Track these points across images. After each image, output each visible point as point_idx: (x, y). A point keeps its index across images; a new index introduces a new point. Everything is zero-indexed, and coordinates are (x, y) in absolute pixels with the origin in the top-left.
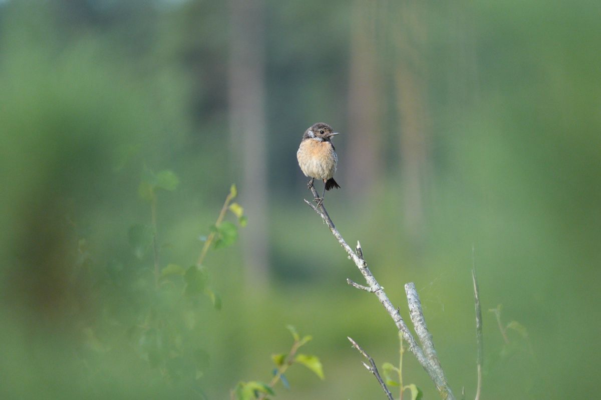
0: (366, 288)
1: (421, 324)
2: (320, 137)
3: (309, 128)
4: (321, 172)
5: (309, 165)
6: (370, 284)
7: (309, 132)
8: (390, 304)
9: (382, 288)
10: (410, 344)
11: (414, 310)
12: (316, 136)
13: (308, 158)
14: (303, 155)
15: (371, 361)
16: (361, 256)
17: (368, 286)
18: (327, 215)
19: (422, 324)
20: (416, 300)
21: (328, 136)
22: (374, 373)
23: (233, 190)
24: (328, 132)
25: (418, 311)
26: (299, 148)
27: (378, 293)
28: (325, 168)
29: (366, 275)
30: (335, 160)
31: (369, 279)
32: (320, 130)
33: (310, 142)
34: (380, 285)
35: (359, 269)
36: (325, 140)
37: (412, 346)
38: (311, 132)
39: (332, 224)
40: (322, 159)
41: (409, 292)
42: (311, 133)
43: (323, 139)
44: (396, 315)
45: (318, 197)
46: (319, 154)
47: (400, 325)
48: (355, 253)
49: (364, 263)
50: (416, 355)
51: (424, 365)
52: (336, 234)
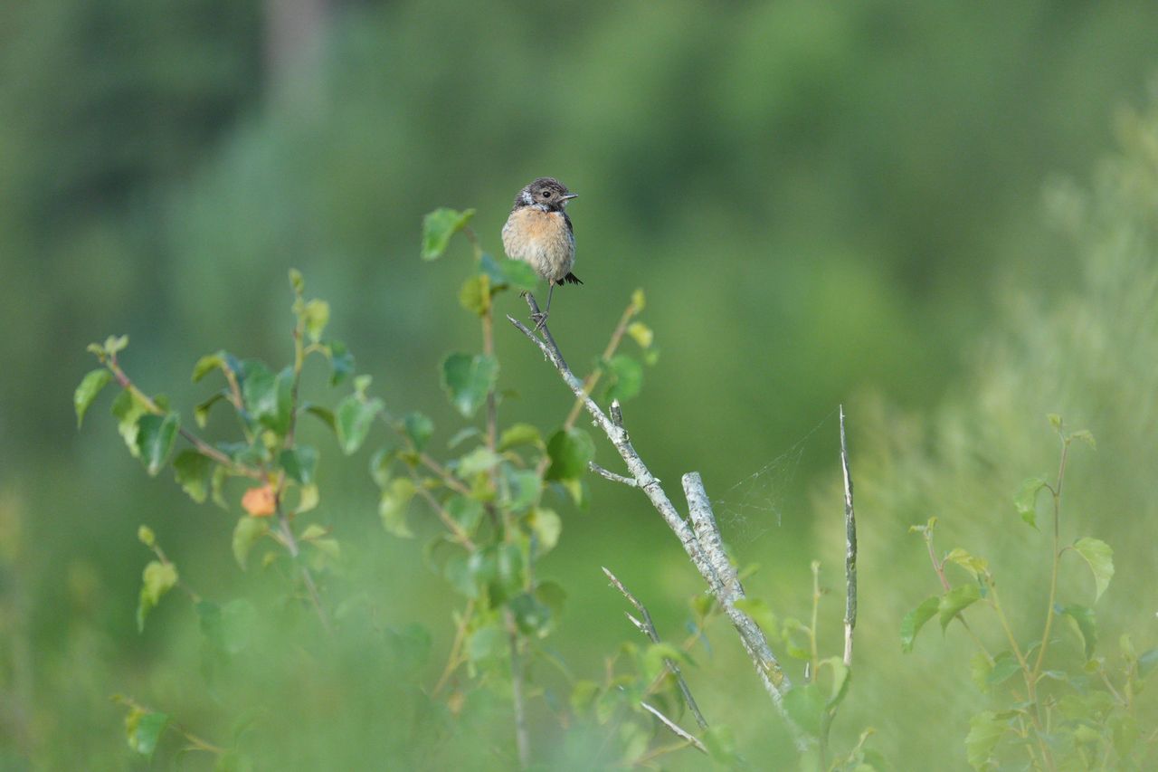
0: (626, 480)
1: (717, 547)
2: (544, 204)
3: (524, 186)
4: (546, 268)
5: (524, 253)
6: (635, 472)
7: (525, 193)
8: (673, 509)
9: (658, 480)
10: (710, 583)
11: (703, 523)
12: (535, 203)
13: (522, 241)
14: (513, 235)
15: (644, 611)
16: (619, 421)
17: (631, 476)
18: (555, 345)
19: (719, 548)
20: (705, 505)
21: (557, 201)
22: (649, 634)
23: (638, 299)
24: (558, 194)
25: (710, 524)
26: (506, 221)
27: (650, 489)
28: (552, 261)
29: (627, 455)
30: (572, 246)
31: (634, 464)
32: (542, 191)
33: (527, 213)
34: (654, 476)
35: (614, 445)
36: (553, 208)
37: (715, 587)
38: (528, 194)
39: (563, 361)
40: (548, 244)
41: (691, 490)
42: (527, 197)
43: (549, 206)
44: (685, 531)
45: (539, 312)
46: (544, 235)
47: (692, 549)
48: (607, 416)
49: (625, 435)
50: (723, 603)
51: (738, 623)
52: (570, 380)
